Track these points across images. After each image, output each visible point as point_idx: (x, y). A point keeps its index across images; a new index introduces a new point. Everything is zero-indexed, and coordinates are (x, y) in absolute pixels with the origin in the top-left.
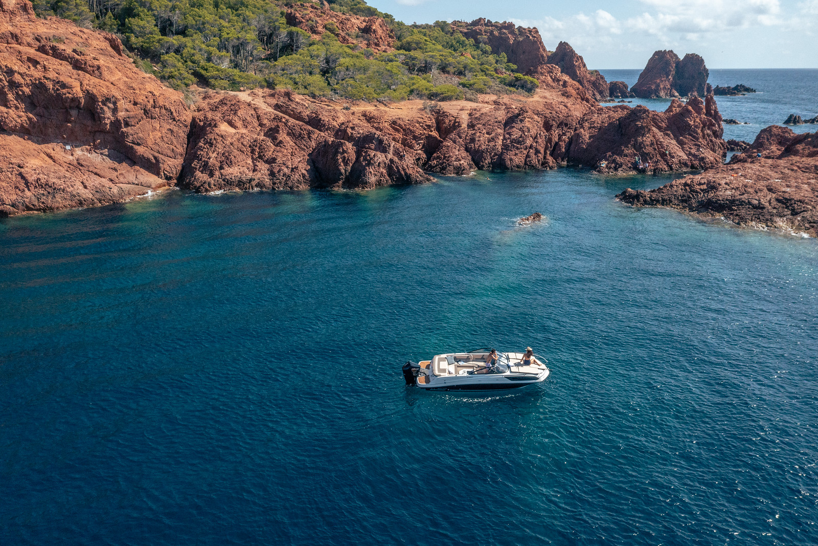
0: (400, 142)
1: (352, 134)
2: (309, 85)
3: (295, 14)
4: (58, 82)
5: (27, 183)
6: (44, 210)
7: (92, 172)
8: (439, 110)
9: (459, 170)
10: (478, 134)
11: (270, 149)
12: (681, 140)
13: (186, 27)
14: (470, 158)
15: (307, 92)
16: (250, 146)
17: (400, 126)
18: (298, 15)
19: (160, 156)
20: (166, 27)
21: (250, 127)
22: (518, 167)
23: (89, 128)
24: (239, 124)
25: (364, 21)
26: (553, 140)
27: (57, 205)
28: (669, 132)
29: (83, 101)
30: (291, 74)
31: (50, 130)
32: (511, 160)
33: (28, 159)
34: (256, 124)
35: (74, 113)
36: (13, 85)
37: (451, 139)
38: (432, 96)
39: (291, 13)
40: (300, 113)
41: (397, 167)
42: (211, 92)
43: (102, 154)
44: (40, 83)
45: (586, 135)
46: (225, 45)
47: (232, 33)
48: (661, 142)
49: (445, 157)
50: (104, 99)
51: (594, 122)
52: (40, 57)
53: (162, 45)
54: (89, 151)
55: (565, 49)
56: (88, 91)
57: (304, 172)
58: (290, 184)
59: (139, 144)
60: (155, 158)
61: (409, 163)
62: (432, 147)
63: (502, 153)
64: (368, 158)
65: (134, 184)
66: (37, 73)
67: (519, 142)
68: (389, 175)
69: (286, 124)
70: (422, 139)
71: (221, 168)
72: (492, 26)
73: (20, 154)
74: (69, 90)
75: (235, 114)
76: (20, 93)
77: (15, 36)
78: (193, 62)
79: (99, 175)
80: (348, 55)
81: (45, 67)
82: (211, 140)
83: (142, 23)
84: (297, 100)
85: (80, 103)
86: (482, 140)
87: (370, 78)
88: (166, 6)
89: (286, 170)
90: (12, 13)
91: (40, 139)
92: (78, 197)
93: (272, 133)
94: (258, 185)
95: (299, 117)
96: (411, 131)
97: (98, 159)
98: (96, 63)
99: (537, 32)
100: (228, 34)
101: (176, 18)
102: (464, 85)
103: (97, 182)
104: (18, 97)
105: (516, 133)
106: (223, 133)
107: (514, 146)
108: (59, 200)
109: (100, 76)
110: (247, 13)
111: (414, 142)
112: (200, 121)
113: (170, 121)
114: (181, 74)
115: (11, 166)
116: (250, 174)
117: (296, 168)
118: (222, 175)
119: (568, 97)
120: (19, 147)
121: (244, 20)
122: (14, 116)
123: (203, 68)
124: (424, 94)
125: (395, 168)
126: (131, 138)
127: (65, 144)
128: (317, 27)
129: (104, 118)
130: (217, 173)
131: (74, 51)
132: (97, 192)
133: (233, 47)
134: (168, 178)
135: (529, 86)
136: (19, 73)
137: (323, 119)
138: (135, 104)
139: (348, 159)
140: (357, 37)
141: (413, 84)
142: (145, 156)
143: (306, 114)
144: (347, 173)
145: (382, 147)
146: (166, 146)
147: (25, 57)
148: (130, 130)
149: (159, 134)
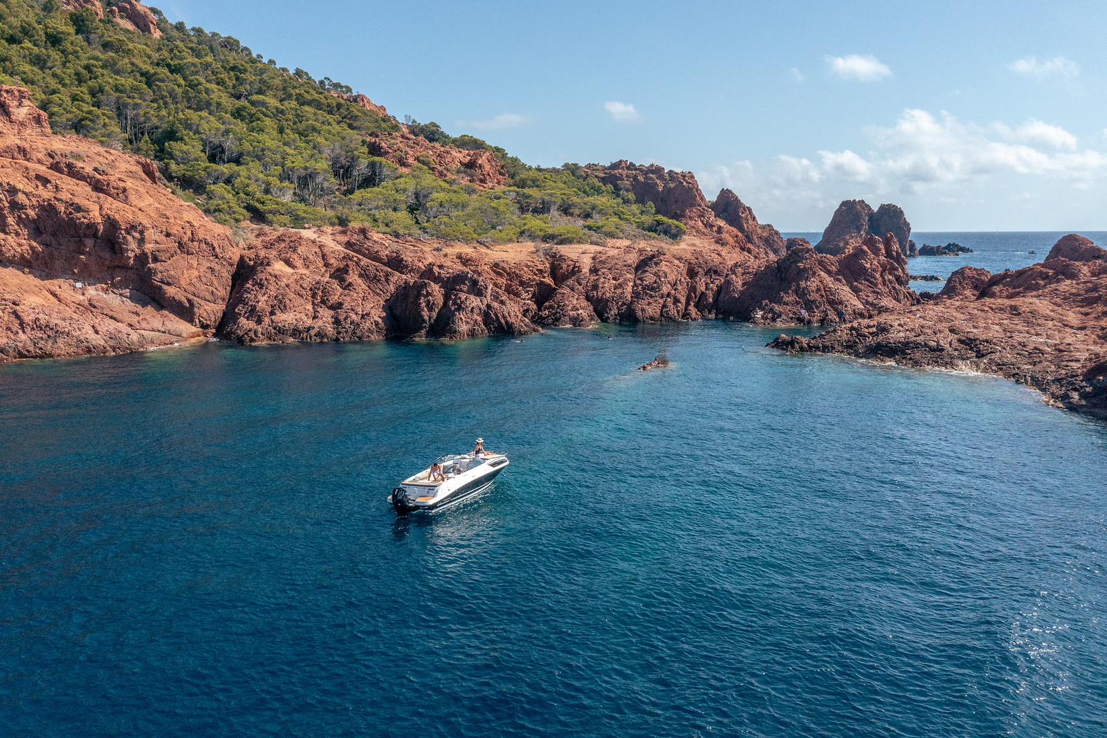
0: (503, 288)
1: (439, 273)
2: (392, 222)
3: (380, 144)
4: (72, 205)
5: (22, 324)
6: (41, 357)
7: (106, 315)
8: (555, 253)
9: (576, 321)
10: (602, 280)
11: (337, 293)
12: (856, 286)
13: (241, 155)
14: (591, 308)
15: (388, 230)
16: (311, 289)
17: (503, 269)
18: (383, 144)
19: (195, 299)
20: (216, 154)
21: (312, 267)
22: (652, 318)
23: (107, 263)
24: (299, 263)
25: (468, 155)
26: (698, 290)
27: (59, 352)
28: (840, 277)
29: (101, 228)
30: (370, 210)
31: (58, 263)
32: (643, 310)
33: (26, 296)
34: (320, 264)
35: (89, 242)
36: (15, 206)
37: (568, 286)
38: (547, 238)
39: (375, 142)
40: (377, 252)
41: (496, 314)
42: (266, 228)
43: (121, 295)
44: (50, 205)
45: (738, 282)
46: (289, 175)
47: (298, 161)
49: (559, 306)
50: (128, 226)
51: (749, 267)
52: (53, 176)
53: (209, 174)
54: (105, 291)
55: (728, 197)
56: (109, 217)
57: (377, 319)
58: (359, 334)
59: (169, 284)
60: (189, 301)
61: (513, 311)
62: (543, 295)
63: (632, 302)
64: (459, 301)
65: (159, 331)
66: (46, 194)
67: (653, 289)
68: (485, 324)
69: (358, 264)
70: (531, 286)
71: (272, 313)
72: (636, 169)
73: (16, 290)
74: (85, 215)
75: (295, 250)
76: (24, 216)
77: (23, 151)
78: (247, 194)
79: (115, 319)
80: (443, 190)
81: (57, 187)
82: (261, 280)
83: (185, 148)
84: (375, 238)
85: (97, 230)
86: (607, 287)
87: (470, 216)
88: (218, 130)
89: (354, 317)
90: (22, 124)
91: (43, 274)
92: (86, 344)
93: (340, 275)
94: (318, 334)
95: (375, 257)
96: (517, 275)
97: (116, 301)
98: (122, 184)
99: (692, 177)
100: (293, 162)
101: (230, 144)
102: (590, 228)
103: (111, 328)
104: (20, 221)
105: (649, 278)
106: (277, 273)
107: (647, 294)
108: (62, 346)
109: (126, 201)
110: (319, 140)
111: (521, 288)
112: (250, 260)
113: (211, 258)
114: (230, 207)
115: (3, 302)
116: (309, 322)
117: (368, 314)
118: (272, 322)
119: (722, 245)
120: (16, 281)
121: (314, 148)
122: (14, 244)
123: (258, 201)
124: (538, 236)
125: (493, 316)
126: (159, 275)
127: (77, 281)
128: (406, 159)
129: (127, 250)
130: (267, 320)
132: (111, 338)
133: (299, 178)
134: (204, 326)
135: (674, 231)
136: (24, 193)
137: (405, 259)
138: (168, 235)
139: (433, 303)
140: (459, 172)
141: (525, 224)
142: (177, 298)
143: (384, 254)
144: (432, 321)
145: (477, 290)
146: (204, 287)
147: (33, 174)
148: (158, 266)
149: (196, 273)
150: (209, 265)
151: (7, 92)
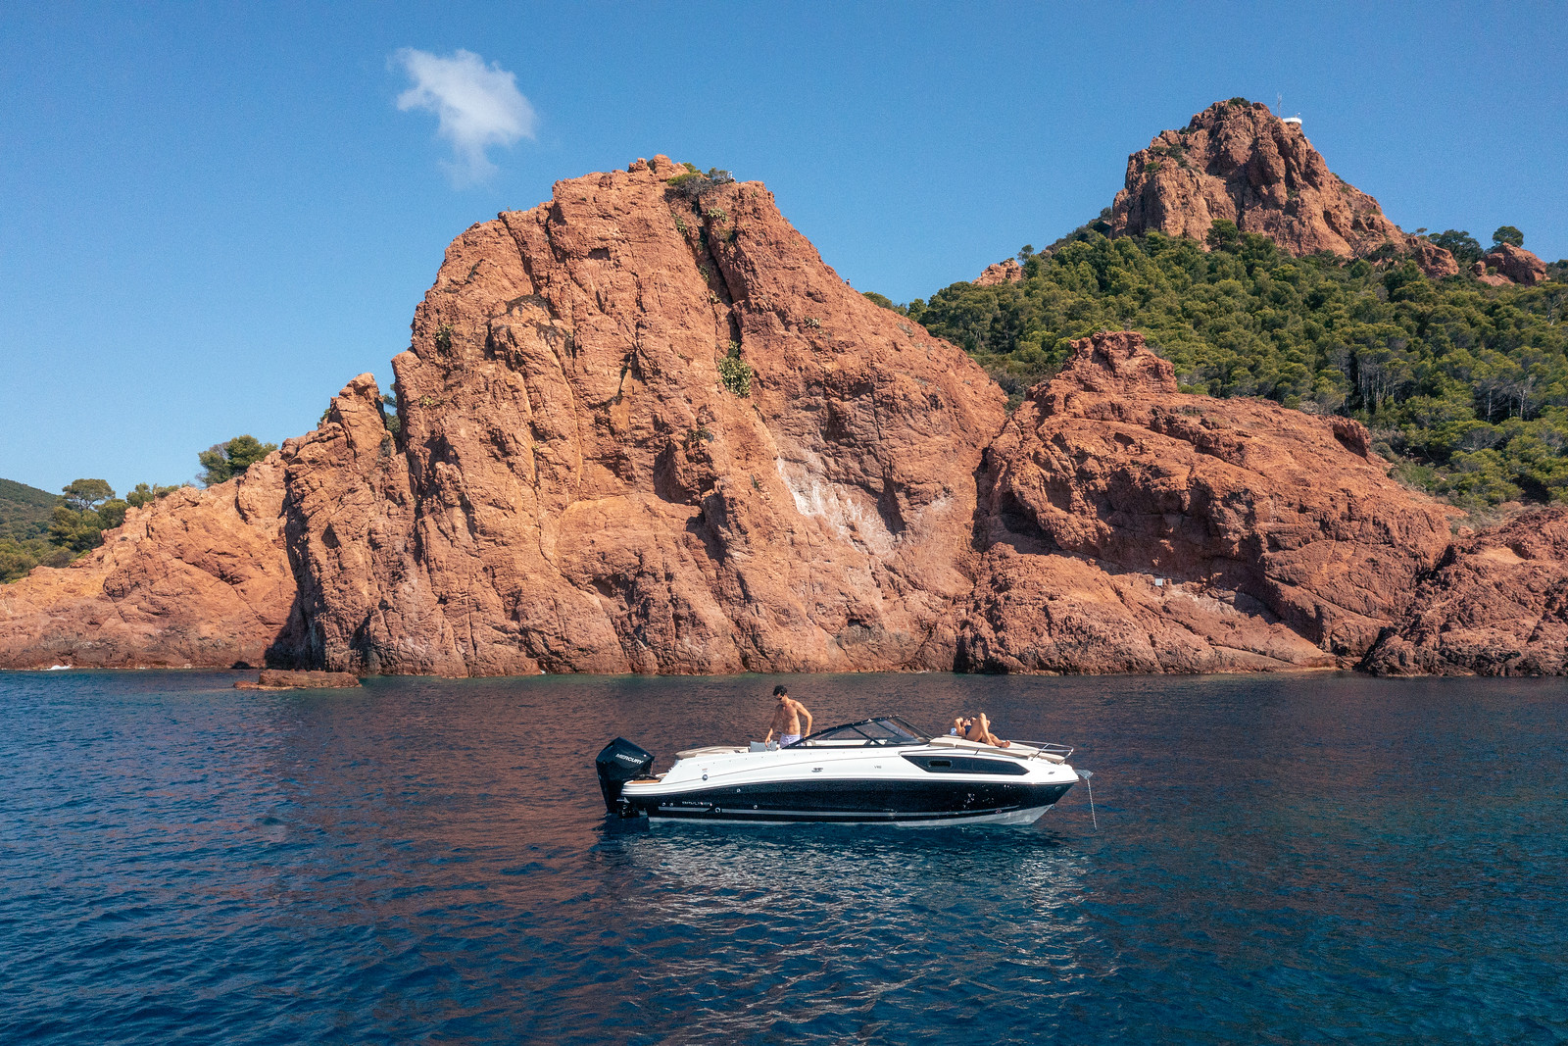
4: (1150, 468)
5: (1050, 624)
6: (1065, 671)
7: (1181, 623)
13: (1543, 404)
16: (1546, 592)
19: (1329, 605)
23: (1200, 550)
24: (1539, 549)
27: (1087, 664)
29: (1187, 498)
31: (1132, 549)
33: (1073, 591)
35: (1173, 520)
36: (1084, 476)
43: (1221, 599)
44: (1123, 470)
50: (1227, 494)
52: (1142, 434)
53: (1467, 437)
54: (1199, 593)
56: (1198, 483)
59: (1292, 583)
60: (1317, 608)
66: (1122, 456)
71: (1445, 628)
74: (1165, 480)
76: (1092, 488)
78: (1525, 460)
79: (1191, 629)
81: (1142, 449)
83: (1439, 404)
85: (1182, 502)
88: (1506, 371)
90: (1131, 378)
91: (1115, 566)
92: (1127, 656)
94: (1523, 665)
97: (1209, 607)
98: (1238, 440)
103: (1179, 642)
104: (1088, 495)
106: (1487, 565)
108: (1093, 657)
109: (1239, 461)
113: (1381, 547)
115: (1038, 596)
116: (1516, 646)
118: (1442, 642)
120: (1070, 573)
122: (1076, 525)
123: (1542, 468)
126: (1277, 570)
127: (1157, 576)
129: (1226, 531)
131: (1204, 422)
132: (1169, 653)
134: (1340, 651)
136: (1096, 458)
138: (1303, 509)
142: (1298, 603)
146: (1352, 589)
147: (1112, 433)
148: (1279, 556)
149: (1345, 568)
150: (1371, 555)
151: (1112, 339)
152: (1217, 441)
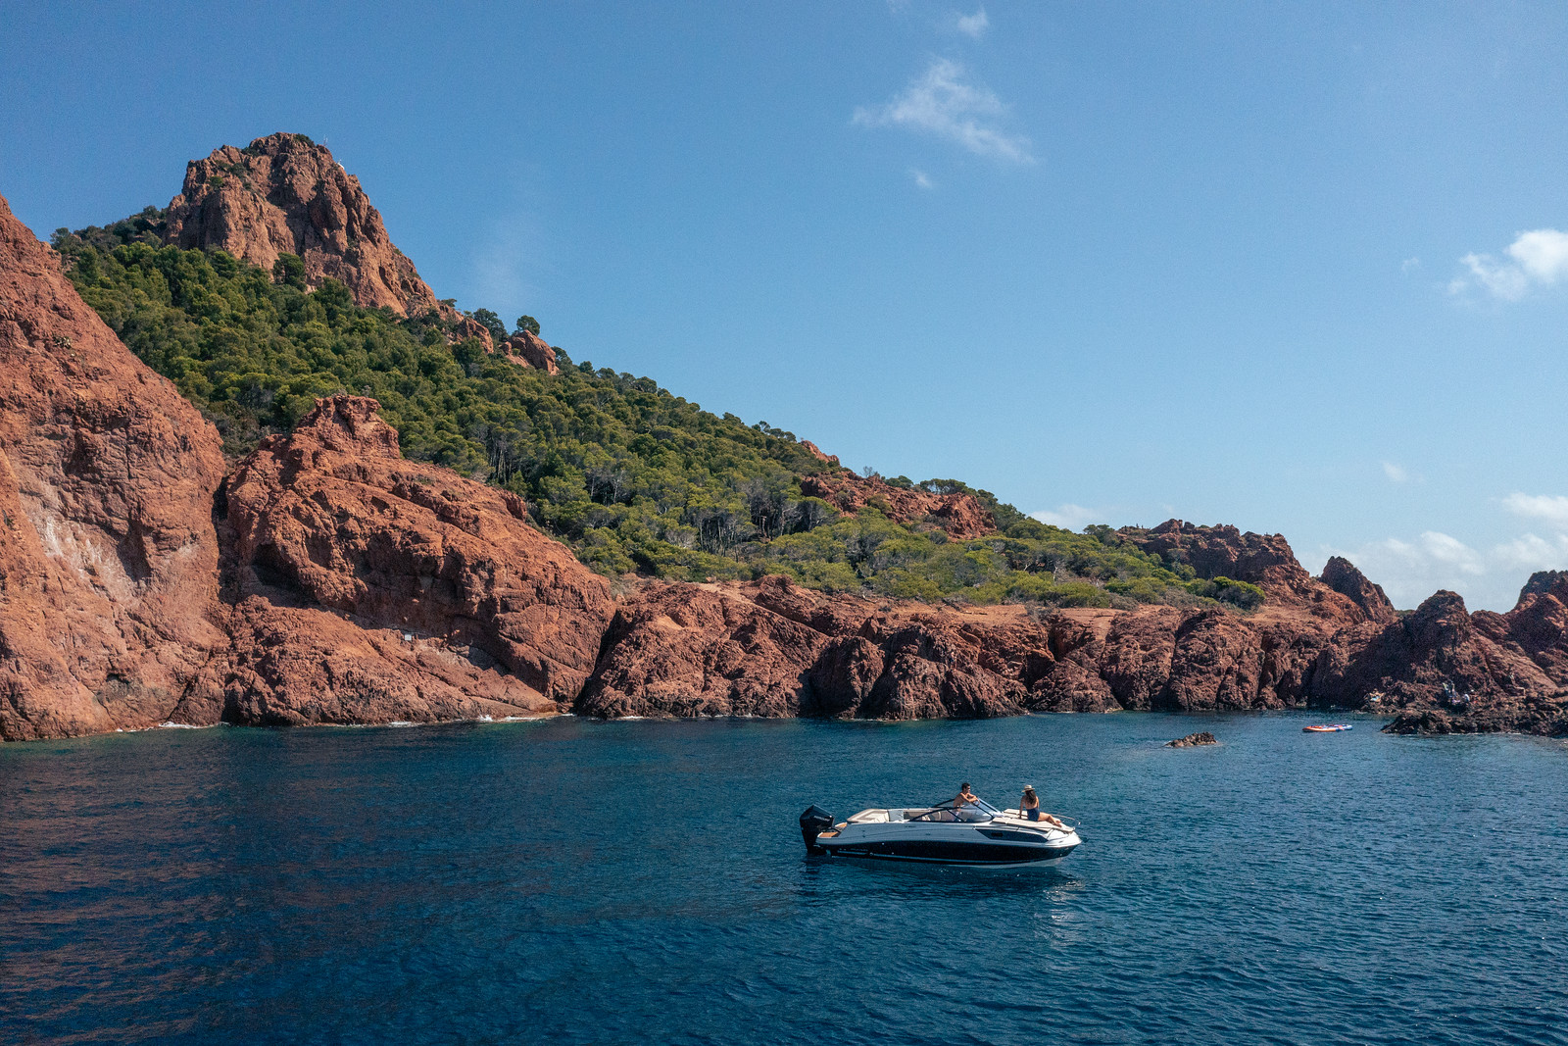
0: (976, 659)
1: (879, 629)
2: (824, 574)
3: (817, 483)
4: (410, 533)
5: (331, 679)
6: (348, 722)
7: (436, 675)
8: (1056, 616)
9: (1083, 706)
10: (1125, 649)
11: (738, 656)
12: (1543, 657)
13: (633, 494)
14: (1108, 689)
15: (818, 584)
16: (703, 653)
17: (976, 632)
18: (822, 484)
19: (551, 660)
20: (602, 493)
21: (708, 626)
22: (1203, 704)
23: (445, 609)
24: (691, 619)
25: (941, 500)
26: (1279, 667)
27: (370, 716)
28: (1513, 643)
29: (442, 563)
30: (795, 560)
31: (385, 607)
32: (1188, 692)
33: (342, 645)
34: (720, 621)
35: (426, 581)
36: (344, 535)
37: (1074, 659)
38: (1044, 598)
39: (812, 481)
40: (799, 607)
41: (959, 687)
42: (657, 582)
43: (459, 653)
44: (384, 533)
45: (1343, 655)
46: (692, 518)
47: (704, 500)
48: (1496, 658)
49: (1057, 683)
50: (475, 562)
51: (1360, 633)
52: (393, 501)
53: (590, 517)
54: (440, 647)
55: (1342, 569)
56: (452, 549)
57: (789, 690)
58: (763, 710)
59: (519, 641)
60: (543, 662)
61: (985, 685)
62: (1035, 671)
63: (1171, 680)
64: (905, 666)
65: (500, 700)
66: (381, 520)
67: (1202, 661)
68: (944, 701)
69: (769, 620)
70: (1019, 658)
71: (648, 680)
72: (1195, 532)
73: (331, 637)
74: (424, 545)
75: (686, 602)
76: (352, 547)
77: (362, 471)
78: (635, 540)
79: (446, 681)
80: (899, 536)
81: (395, 513)
82: (638, 638)
83: (563, 484)
84: (797, 593)
85: (437, 566)
86: (1133, 658)
87: (934, 568)
88: (607, 463)
89: (758, 688)
90: (367, 442)
91: (368, 621)
92: (404, 708)
93: (744, 635)
94: (707, 710)
95: (795, 615)
96: (996, 640)
97: (451, 660)
98: (474, 513)
99: (1283, 541)
100: (698, 502)
101: (620, 481)
102: (1113, 589)
103: (440, 692)
104: (347, 553)
105: (1197, 646)
106: (660, 629)
107: (1194, 668)
108: (375, 709)
109: (477, 533)
110: (735, 474)
111: (1001, 660)
112: (628, 616)
113: (578, 611)
114: (612, 556)
115: (313, 651)
116: (697, 694)
117: (777, 685)
118: (647, 692)
119: (1324, 616)
120: (333, 627)
121: (728, 485)
122: (336, 581)
123: (649, 548)
124: (1033, 596)
125: (955, 689)
126: (508, 628)
127: (406, 632)
128: (852, 501)
129: (471, 593)
130: (640, 689)
131: (445, 494)
132: (438, 704)
133: (705, 521)
134: (559, 698)
135: (1244, 597)
136: (356, 518)
137: (836, 616)
138: (524, 578)
139: (869, 670)
140: (926, 520)
141: (1015, 581)
142: (527, 658)
143: (808, 611)
144: (867, 694)
145: (931, 650)
146: (564, 647)
147: (369, 496)
148: (509, 617)
149: (556, 629)
150: (573, 618)
151: (354, 403)
152: (457, 512)
